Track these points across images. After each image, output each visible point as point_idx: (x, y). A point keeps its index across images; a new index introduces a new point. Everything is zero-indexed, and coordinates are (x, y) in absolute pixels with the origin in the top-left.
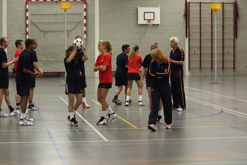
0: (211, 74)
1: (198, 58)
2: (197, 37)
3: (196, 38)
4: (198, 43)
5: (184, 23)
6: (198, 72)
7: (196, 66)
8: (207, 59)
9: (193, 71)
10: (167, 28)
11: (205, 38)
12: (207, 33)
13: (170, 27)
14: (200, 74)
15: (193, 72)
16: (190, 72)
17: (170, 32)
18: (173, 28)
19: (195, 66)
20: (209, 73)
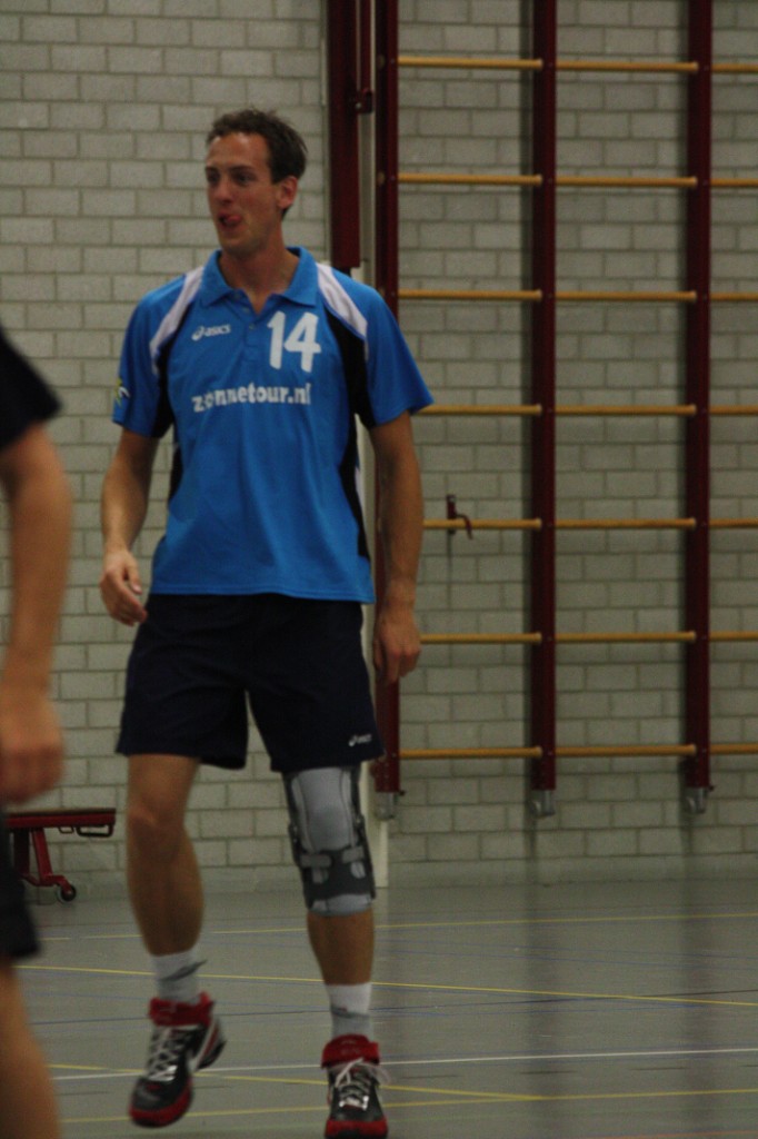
0: (678, 863)
1: (503, 608)
2: (484, 265)
3: (475, 280)
4: (498, 362)
5: (300, 48)
6: (507, 830)
7: (470, 731)
8: (619, 625)
9: (439, 819)
10: (69, 116)
11: (594, 289)
12: (620, 207)
13: (105, 105)
14: (532, 856)
15: (427, 835)
16: (391, 836)
17: (107, 187)
18: (144, 117)
19: (461, 738)
20: (651, 841)
